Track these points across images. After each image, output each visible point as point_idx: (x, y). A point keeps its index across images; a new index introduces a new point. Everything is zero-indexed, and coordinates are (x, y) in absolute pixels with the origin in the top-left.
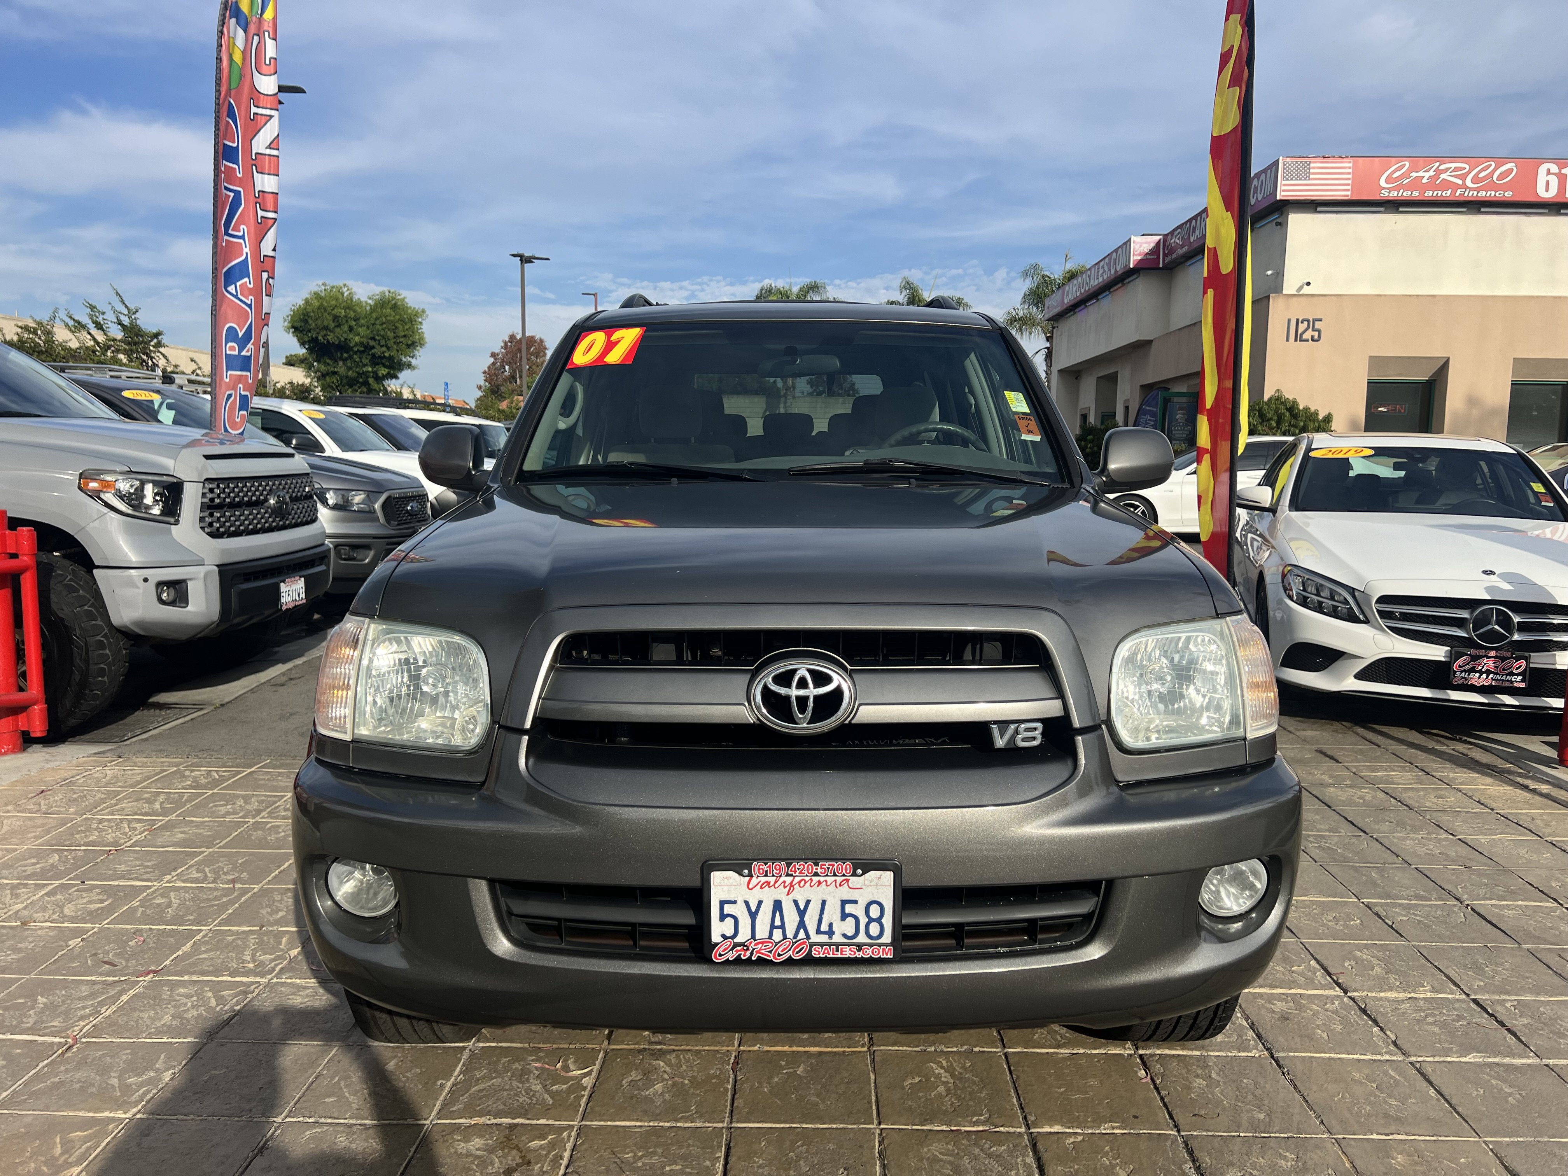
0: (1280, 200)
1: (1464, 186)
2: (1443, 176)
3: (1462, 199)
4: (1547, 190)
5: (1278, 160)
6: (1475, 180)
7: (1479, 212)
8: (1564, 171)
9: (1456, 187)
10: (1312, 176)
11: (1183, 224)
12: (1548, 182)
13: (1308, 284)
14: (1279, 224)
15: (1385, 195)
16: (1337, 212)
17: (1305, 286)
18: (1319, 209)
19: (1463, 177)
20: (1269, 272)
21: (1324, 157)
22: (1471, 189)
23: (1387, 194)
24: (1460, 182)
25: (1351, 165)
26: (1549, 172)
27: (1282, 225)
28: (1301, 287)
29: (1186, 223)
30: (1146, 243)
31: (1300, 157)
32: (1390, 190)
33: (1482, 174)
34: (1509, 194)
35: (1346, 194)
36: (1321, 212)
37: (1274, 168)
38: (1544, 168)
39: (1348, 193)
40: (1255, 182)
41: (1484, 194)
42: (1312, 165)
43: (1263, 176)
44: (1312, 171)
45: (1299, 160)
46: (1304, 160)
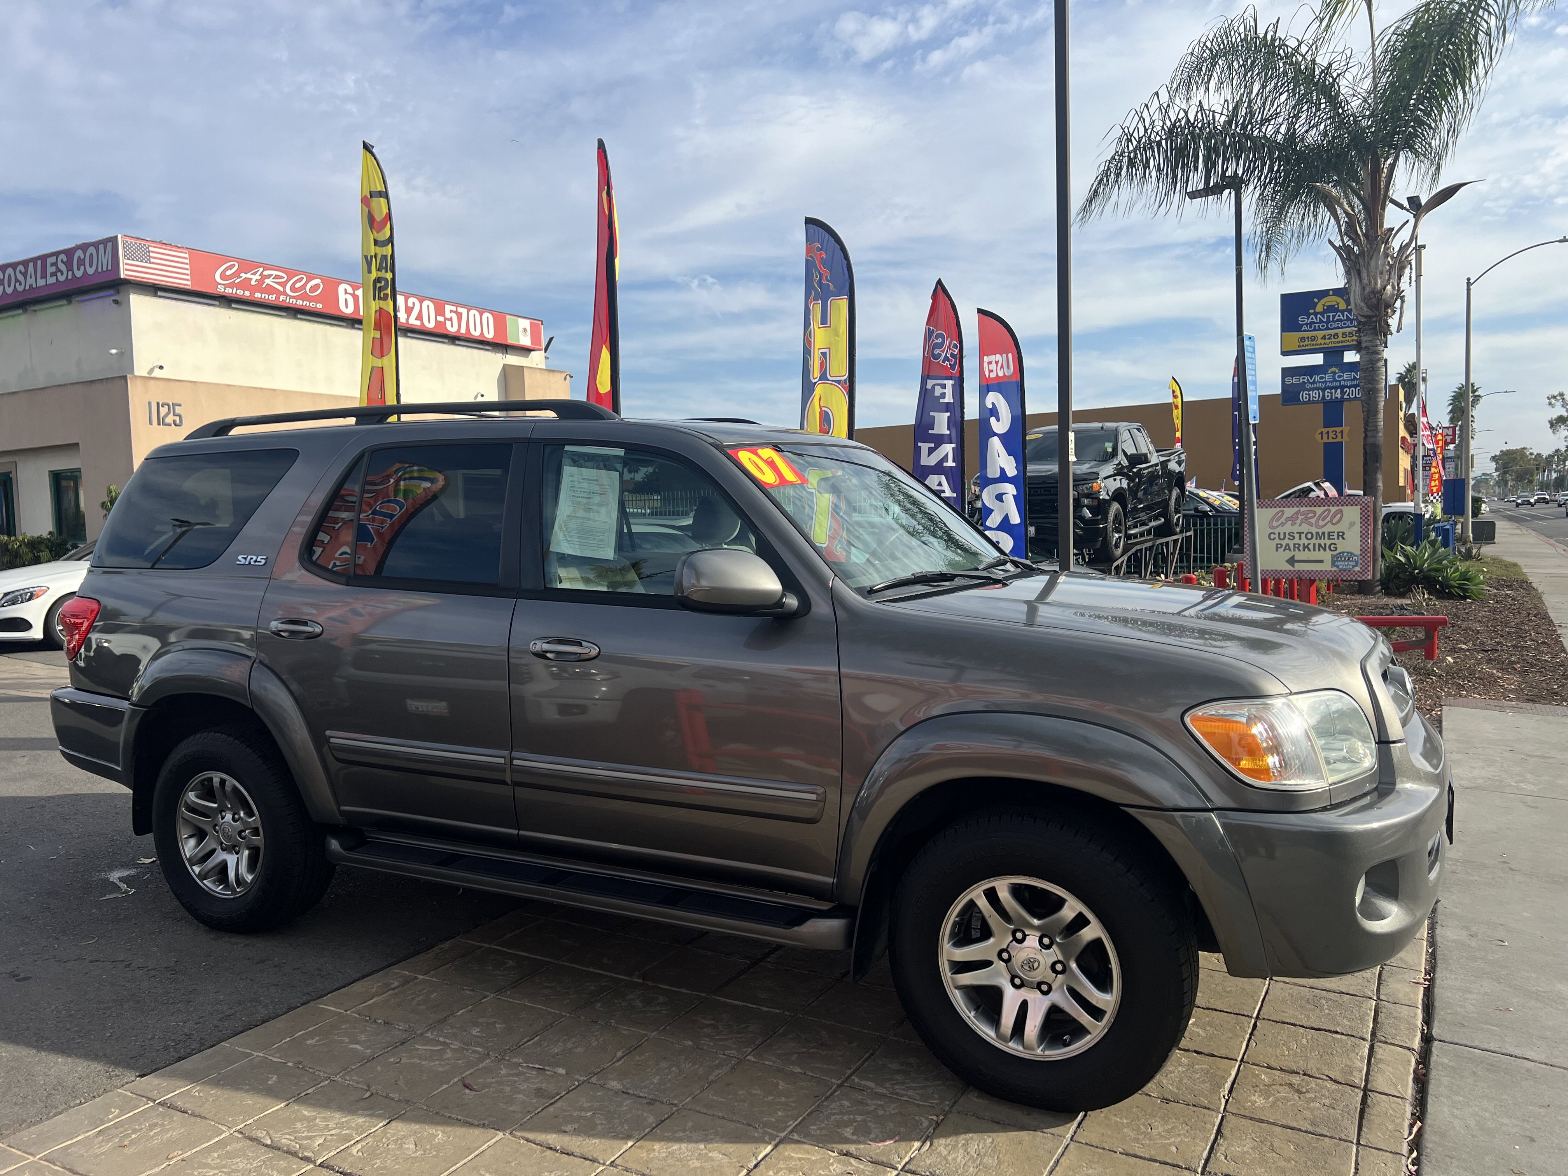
0: (125, 279)
1: (285, 293)
2: (267, 281)
3: (284, 305)
4: (347, 307)
5: (116, 237)
6: (293, 289)
7: (295, 318)
8: (357, 292)
9: (279, 293)
10: (152, 260)
12: (346, 300)
13: (161, 367)
14: (116, 302)
15: (221, 289)
16: (177, 299)
17: (157, 370)
18: (159, 293)
19: (284, 285)
20: (114, 351)
21: (162, 244)
22: (291, 297)
23: (223, 290)
24: (281, 289)
25: (187, 256)
26: (346, 293)
27: (122, 305)
28: (151, 371)
31: (138, 239)
32: (226, 286)
33: (298, 285)
34: (319, 306)
35: (186, 283)
36: (160, 297)
37: (109, 245)
38: (342, 288)
39: (189, 283)
40: (79, 253)
41: (300, 302)
42: (151, 249)
43: (92, 250)
44: (152, 254)
45: (138, 242)
46: (143, 243)
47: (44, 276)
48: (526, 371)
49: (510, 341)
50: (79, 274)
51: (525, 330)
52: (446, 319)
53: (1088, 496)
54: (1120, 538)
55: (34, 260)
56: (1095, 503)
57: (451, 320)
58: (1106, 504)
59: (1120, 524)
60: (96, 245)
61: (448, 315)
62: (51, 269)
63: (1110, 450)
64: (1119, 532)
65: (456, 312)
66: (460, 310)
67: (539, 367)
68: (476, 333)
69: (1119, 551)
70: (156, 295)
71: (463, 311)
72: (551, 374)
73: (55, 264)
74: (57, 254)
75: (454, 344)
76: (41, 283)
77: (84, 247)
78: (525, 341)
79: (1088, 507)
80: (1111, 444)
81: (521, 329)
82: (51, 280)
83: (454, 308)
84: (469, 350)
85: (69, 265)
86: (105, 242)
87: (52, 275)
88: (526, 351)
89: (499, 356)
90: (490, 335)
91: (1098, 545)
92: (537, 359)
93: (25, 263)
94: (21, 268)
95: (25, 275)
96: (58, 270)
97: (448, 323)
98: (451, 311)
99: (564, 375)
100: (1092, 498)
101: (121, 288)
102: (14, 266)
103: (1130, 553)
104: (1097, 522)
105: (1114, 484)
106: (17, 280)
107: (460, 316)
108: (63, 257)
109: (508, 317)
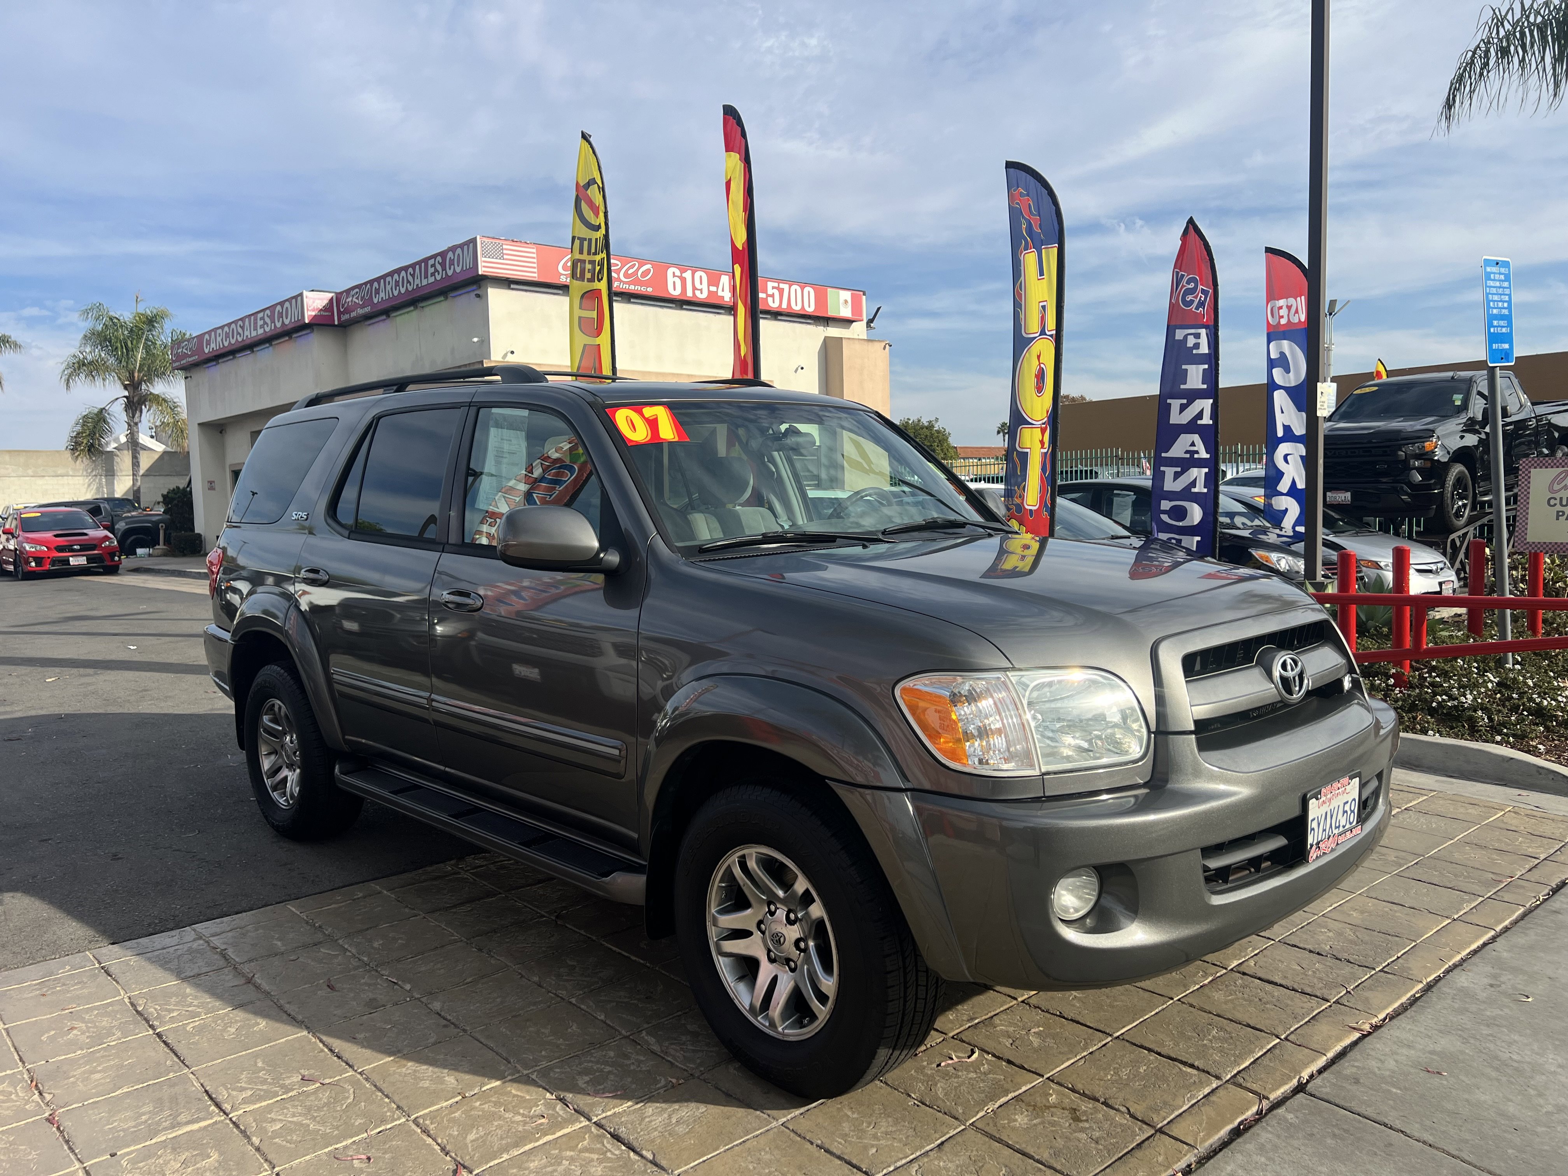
0: (482, 275)
1: (619, 279)
3: (619, 290)
4: (674, 289)
5: (476, 238)
6: (626, 275)
7: (629, 302)
8: (684, 275)
10: (505, 257)
11: (362, 285)
12: (674, 283)
13: (512, 352)
14: (478, 296)
15: (563, 279)
16: (526, 291)
17: (509, 354)
18: (512, 286)
19: (618, 272)
20: (475, 340)
21: (513, 241)
22: (625, 283)
23: (565, 280)
24: (616, 276)
25: (534, 251)
26: (674, 276)
27: (482, 297)
28: (505, 355)
29: (366, 284)
30: (319, 299)
31: (493, 238)
32: (567, 276)
33: (630, 272)
34: (650, 289)
35: (534, 276)
36: (513, 289)
37: (471, 245)
38: (670, 271)
39: (536, 275)
40: (450, 255)
41: (632, 287)
42: (505, 247)
43: (459, 251)
44: (505, 252)
45: (494, 241)
46: (497, 241)
47: (426, 277)
48: (844, 341)
49: (831, 313)
50: (450, 273)
51: (846, 302)
52: (768, 296)
53: (1418, 457)
54: (1465, 506)
55: (419, 263)
56: (1428, 465)
57: (773, 296)
58: (1444, 467)
59: (1465, 489)
60: (461, 246)
61: (770, 291)
62: (431, 270)
63: (1458, 403)
64: (1461, 498)
65: (778, 288)
66: (782, 286)
67: (860, 337)
68: (797, 308)
69: (1463, 521)
70: (509, 288)
71: (785, 287)
72: (870, 343)
73: (433, 266)
74: (434, 257)
75: (776, 319)
76: (425, 282)
77: (453, 249)
78: (846, 312)
79: (1419, 470)
80: (1461, 396)
81: (842, 301)
82: (431, 280)
83: (776, 285)
84: (791, 324)
85: (443, 265)
86: (467, 243)
87: (433, 274)
88: (847, 322)
89: (821, 328)
90: (810, 309)
91: (1432, 513)
92: (859, 329)
93: (413, 266)
94: (411, 270)
95: (413, 276)
96: (436, 271)
97: (770, 300)
98: (773, 288)
99: (884, 344)
100: (1425, 459)
101: (483, 283)
102: (405, 268)
103: (1479, 523)
104: (1430, 487)
105: (1455, 443)
106: (408, 282)
107: (781, 291)
108: (439, 259)
109: (829, 289)
